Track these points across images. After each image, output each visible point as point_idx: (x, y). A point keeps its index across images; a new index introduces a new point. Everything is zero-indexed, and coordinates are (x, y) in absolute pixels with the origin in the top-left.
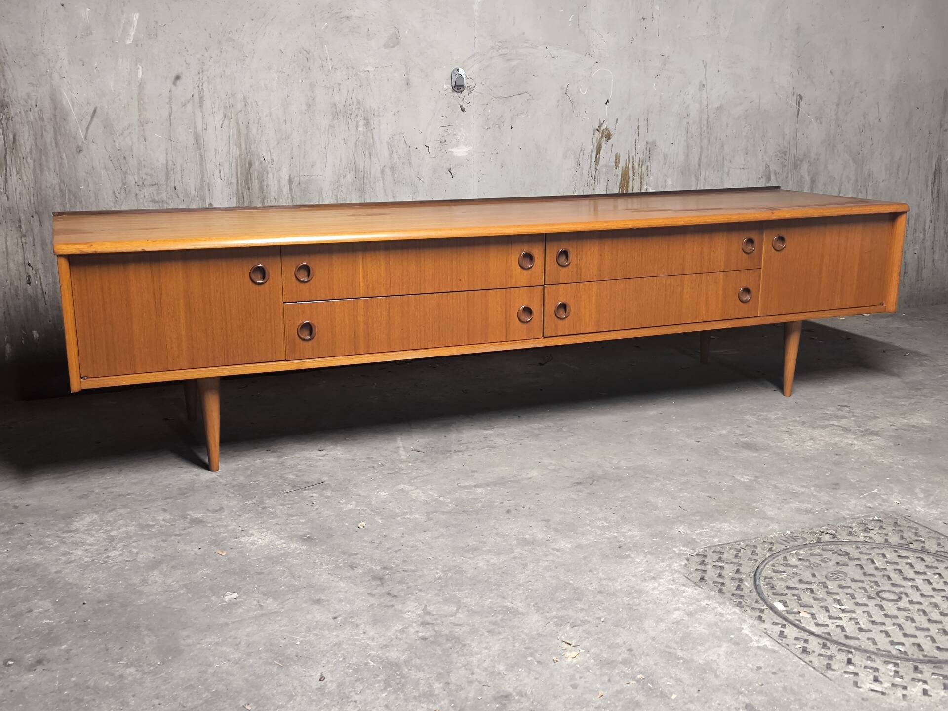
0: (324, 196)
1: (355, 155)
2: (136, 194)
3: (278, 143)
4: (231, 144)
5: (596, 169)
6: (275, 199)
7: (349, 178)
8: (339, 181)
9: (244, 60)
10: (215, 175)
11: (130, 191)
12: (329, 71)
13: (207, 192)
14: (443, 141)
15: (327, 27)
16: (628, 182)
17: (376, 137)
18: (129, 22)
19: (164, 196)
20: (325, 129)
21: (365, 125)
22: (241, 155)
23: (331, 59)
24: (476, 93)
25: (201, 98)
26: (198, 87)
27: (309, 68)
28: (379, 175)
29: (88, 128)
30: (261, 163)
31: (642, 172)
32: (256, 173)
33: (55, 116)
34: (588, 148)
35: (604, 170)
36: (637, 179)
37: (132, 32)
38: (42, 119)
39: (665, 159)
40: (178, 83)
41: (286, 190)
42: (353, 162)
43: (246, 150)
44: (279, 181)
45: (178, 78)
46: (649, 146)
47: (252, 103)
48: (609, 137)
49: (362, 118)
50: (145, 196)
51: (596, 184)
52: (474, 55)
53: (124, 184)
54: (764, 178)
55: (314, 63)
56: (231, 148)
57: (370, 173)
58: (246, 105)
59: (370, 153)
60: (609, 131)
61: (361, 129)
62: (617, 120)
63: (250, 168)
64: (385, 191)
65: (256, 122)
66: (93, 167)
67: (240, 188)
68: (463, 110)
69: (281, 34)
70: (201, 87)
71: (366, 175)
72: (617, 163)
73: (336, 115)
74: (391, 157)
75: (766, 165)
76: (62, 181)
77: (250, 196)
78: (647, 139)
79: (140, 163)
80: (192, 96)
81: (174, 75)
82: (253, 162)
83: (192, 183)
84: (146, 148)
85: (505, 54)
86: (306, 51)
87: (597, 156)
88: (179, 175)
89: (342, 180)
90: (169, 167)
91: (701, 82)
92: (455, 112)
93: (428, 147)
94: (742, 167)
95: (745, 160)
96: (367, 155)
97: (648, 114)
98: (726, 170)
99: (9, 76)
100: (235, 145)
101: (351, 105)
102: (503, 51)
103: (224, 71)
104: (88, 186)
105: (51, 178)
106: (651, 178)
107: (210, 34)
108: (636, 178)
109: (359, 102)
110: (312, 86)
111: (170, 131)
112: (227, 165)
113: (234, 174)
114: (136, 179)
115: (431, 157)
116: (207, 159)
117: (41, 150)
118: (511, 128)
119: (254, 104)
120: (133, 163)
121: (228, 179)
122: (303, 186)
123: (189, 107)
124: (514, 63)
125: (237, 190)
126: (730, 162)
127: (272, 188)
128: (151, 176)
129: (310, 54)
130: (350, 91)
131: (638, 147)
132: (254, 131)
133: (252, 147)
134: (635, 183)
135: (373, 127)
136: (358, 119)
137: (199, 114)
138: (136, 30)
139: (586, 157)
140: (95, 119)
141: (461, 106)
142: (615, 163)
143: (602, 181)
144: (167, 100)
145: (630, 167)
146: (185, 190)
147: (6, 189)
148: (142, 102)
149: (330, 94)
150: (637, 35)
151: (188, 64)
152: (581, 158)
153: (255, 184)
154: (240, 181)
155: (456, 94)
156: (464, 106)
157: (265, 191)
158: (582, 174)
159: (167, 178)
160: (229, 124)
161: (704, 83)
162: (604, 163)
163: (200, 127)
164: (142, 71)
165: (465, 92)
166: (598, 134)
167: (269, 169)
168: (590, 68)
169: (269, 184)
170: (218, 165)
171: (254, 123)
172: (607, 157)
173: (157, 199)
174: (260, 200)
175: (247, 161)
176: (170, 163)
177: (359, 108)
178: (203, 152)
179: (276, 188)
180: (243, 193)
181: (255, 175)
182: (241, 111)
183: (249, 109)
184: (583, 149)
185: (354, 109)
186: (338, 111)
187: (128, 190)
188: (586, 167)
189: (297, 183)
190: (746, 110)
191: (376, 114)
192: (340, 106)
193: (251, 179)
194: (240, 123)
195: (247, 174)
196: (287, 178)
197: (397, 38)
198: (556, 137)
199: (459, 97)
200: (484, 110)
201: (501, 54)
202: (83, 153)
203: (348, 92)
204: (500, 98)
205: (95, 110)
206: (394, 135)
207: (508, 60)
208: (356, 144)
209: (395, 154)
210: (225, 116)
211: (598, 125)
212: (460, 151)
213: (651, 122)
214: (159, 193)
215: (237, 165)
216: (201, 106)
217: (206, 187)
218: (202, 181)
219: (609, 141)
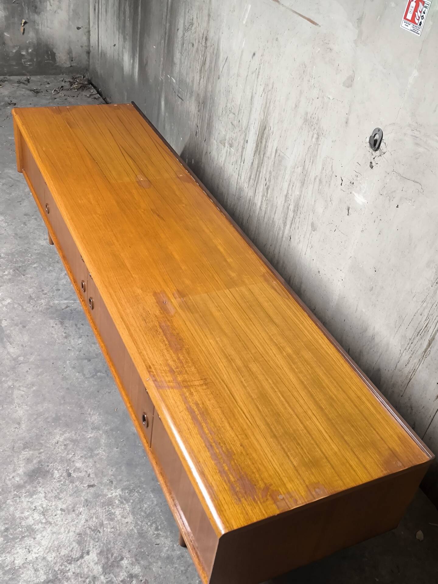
1: (306, 156)
3: (278, 123)
6: (268, 157)
7: (300, 170)
8: (294, 168)
10: (252, 124)
11: (227, 112)
12: (311, 86)
14: (352, 183)
15: (319, 52)
17: (319, 151)
18: (247, 9)
19: (236, 123)
20: (298, 127)
21: (316, 138)
22: (263, 119)
23: (314, 78)
24: (384, 159)
25: (259, 72)
26: (260, 65)
27: (303, 79)
28: (313, 179)
29: (223, 67)
30: (269, 130)
33: (217, 54)
37: (246, 17)
38: (213, 53)
40: (254, 58)
41: (273, 155)
42: (304, 160)
43: (266, 118)
44: (272, 147)
45: (254, 54)
49: (316, 133)
50: (230, 118)
52: (394, 124)
55: (306, 76)
56: (261, 112)
57: (309, 174)
58: (272, 88)
59: (313, 161)
61: (314, 140)
63: (264, 130)
64: (312, 193)
66: (220, 90)
68: (372, 167)
69: (298, 46)
71: (307, 174)
73: (306, 120)
74: (321, 173)
76: (212, 91)
77: (260, 147)
79: (233, 98)
80: (256, 69)
81: (253, 52)
82: (267, 127)
83: (244, 123)
84: (236, 90)
85: (417, 137)
86: (305, 65)
88: (242, 115)
89: (296, 169)
90: (240, 108)
92: (366, 165)
93: (342, 180)
96: (311, 161)
99: (210, 24)
100: (263, 111)
101: (314, 119)
102: (416, 133)
103: (270, 60)
104: (217, 99)
105: (210, 87)
109: (318, 120)
110: (301, 93)
111: (245, 86)
112: (258, 121)
113: (259, 129)
114: (230, 106)
115: (342, 190)
116: (252, 112)
117: (210, 70)
118: (398, 206)
119: (275, 89)
121: (256, 131)
122: (280, 158)
123: (254, 74)
124: (421, 150)
125: (258, 138)
127: (269, 149)
128: (234, 108)
129: (306, 69)
130: (317, 108)
132: (271, 107)
133: (269, 117)
135: (320, 142)
136: (314, 132)
137: (256, 82)
138: (248, 15)
140: (226, 63)
141: (371, 163)
144: (248, 67)
146: (242, 125)
147: (199, 84)
148: (241, 62)
149: (307, 104)
151: (259, 48)
153: (264, 142)
154: (259, 135)
155: (371, 150)
156: (373, 165)
157: (266, 149)
159: (238, 114)
160: (264, 96)
163: (254, 91)
164: (245, 43)
165: (378, 152)
167: (271, 137)
169: (269, 146)
170: (255, 119)
171: (273, 102)
175: (264, 125)
176: (241, 105)
177: (317, 124)
178: (252, 107)
179: (270, 151)
181: (265, 136)
182: (270, 91)
183: (273, 91)
185: (314, 123)
186: (307, 119)
189: (278, 155)
191: (324, 135)
192: (309, 116)
193: (263, 137)
194: (268, 98)
195: (263, 133)
196: (276, 148)
197: (352, 81)
198: (427, 242)
199: (372, 155)
200: (385, 177)
201: (414, 135)
202: (220, 79)
203: (315, 108)
204: (399, 174)
205: (227, 58)
206: (328, 157)
207: (417, 144)
208: (308, 149)
209: (324, 171)
210: (264, 90)
212: (359, 199)
214: (234, 120)
215: (261, 124)
216: (258, 78)
217: (248, 129)
218: (248, 125)
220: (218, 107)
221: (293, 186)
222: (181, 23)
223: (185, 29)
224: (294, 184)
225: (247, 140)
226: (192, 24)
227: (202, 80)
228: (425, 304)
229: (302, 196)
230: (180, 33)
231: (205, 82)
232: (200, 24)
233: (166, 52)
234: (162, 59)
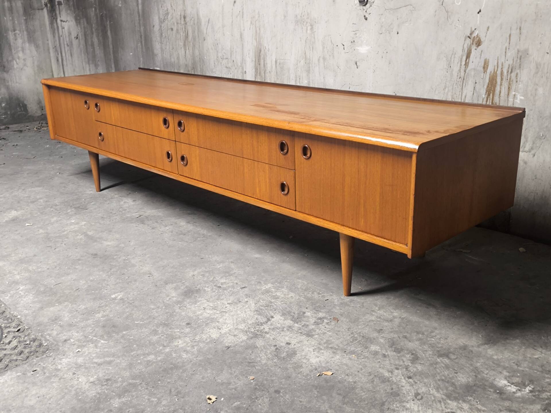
1: (305, 48)
2: (221, 63)
3: (271, 39)
4: (253, 39)
5: (465, 71)
6: (269, 72)
7: (302, 62)
8: (297, 64)
10: (247, 56)
11: (219, 61)
13: (244, 64)
14: (353, 41)
16: (495, 87)
17: (316, 37)
19: (230, 65)
20: (292, 31)
21: (311, 29)
22: (257, 45)
24: (374, 7)
25: (243, 13)
26: (242, 7)
28: (317, 62)
29: (207, 29)
30: (264, 50)
31: (510, 79)
33: (198, 22)
34: (459, 53)
35: (473, 73)
36: (505, 84)
38: (194, 24)
39: (537, 68)
40: (235, 4)
41: (274, 67)
42: (304, 53)
43: (259, 42)
44: (271, 61)
45: (235, 2)
46: (520, 54)
48: (479, 43)
49: (309, 25)
50: (224, 64)
51: (464, 85)
53: (217, 57)
56: (253, 41)
58: (259, 17)
59: (313, 48)
60: (479, 38)
61: (308, 32)
62: (488, 28)
63: (260, 53)
64: (320, 73)
66: (208, 48)
68: (366, 19)
71: (310, 62)
73: (297, 22)
74: (323, 52)
76: (200, 54)
78: (518, 47)
79: (222, 47)
80: (240, 12)
82: (261, 50)
83: (239, 59)
84: (224, 39)
87: (466, 60)
88: (235, 54)
89: (299, 64)
90: (232, 50)
92: (361, 21)
93: (344, 45)
96: (311, 49)
97: (521, 23)
99: (186, 3)
100: (255, 39)
101: (304, 16)
105: (197, 52)
106: (520, 85)
108: (503, 83)
109: (308, 14)
110: (287, 5)
111: (232, 31)
112: (251, 51)
113: (254, 55)
114: (221, 55)
115: (345, 53)
116: (244, 47)
117: (194, 38)
118: (398, 33)
119: (262, 16)
120: (220, 47)
121: (252, 58)
122: (281, 65)
123: (239, 17)
125: (255, 64)
127: (268, 65)
128: (226, 54)
131: (509, 54)
132: (262, 32)
133: (261, 40)
134: (503, 88)
135: (314, 30)
136: (307, 25)
137: (242, 22)
139: (457, 60)
140: (209, 24)
141: (365, 16)
142: (484, 68)
143: (470, 82)
144: (231, 14)
145: (499, 72)
146: (237, 62)
147: (185, 56)
148: (223, 15)
149: (295, 9)
152: (452, 61)
153: (262, 62)
154: (256, 60)
155: (362, 7)
156: (367, 16)
157: (266, 66)
158: (452, 75)
159: (231, 56)
160: (253, 28)
162: (473, 67)
163: (242, 29)
165: (368, 5)
166: (469, 41)
167: (267, 54)
169: (267, 62)
170: (248, 50)
171: (262, 27)
172: (476, 61)
173: (227, 66)
175: (259, 49)
176: (232, 48)
177: (308, 18)
178: (243, 43)
179: (270, 66)
180: (257, 67)
181: (262, 57)
182: (257, 20)
183: (260, 19)
184: (454, 53)
185: (305, 19)
186: (298, 20)
188: (456, 68)
189: (279, 63)
191: (316, 22)
192: (299, 17)
193: (260, 59)
194: (257, 27)
195: (259, 56)
196: (275, 60)
198: (432, 42)
199: (364, 10)
200: (380, 19)
202: (206, 41)
203: (303, 7)
204: (391, 9)
205: (209, 20)
206: (326, 36)
208: (306, 41)
209: (325, 49)
210: (251, 23)
211: (469, 33)
212: (363, 50)
213: (524, 31)
214: (228, 63)
215: (255, 51)
216: (243, 17)
217: (244, 62)
218: (243, 59)
219: (479, 47)
220: (209, 64)
221: (300, 79)
222: (155, 20)
223: (161, 21)
224: (300, 77)
225: (245, 71)
226: (167, 14)
227: (187, 51)
228: (447, 90)
229: (311, 81)
230: (157, 28)
231: (191, 51)
232: (176, 10)
233: (144, 51)
234: (141, 59)
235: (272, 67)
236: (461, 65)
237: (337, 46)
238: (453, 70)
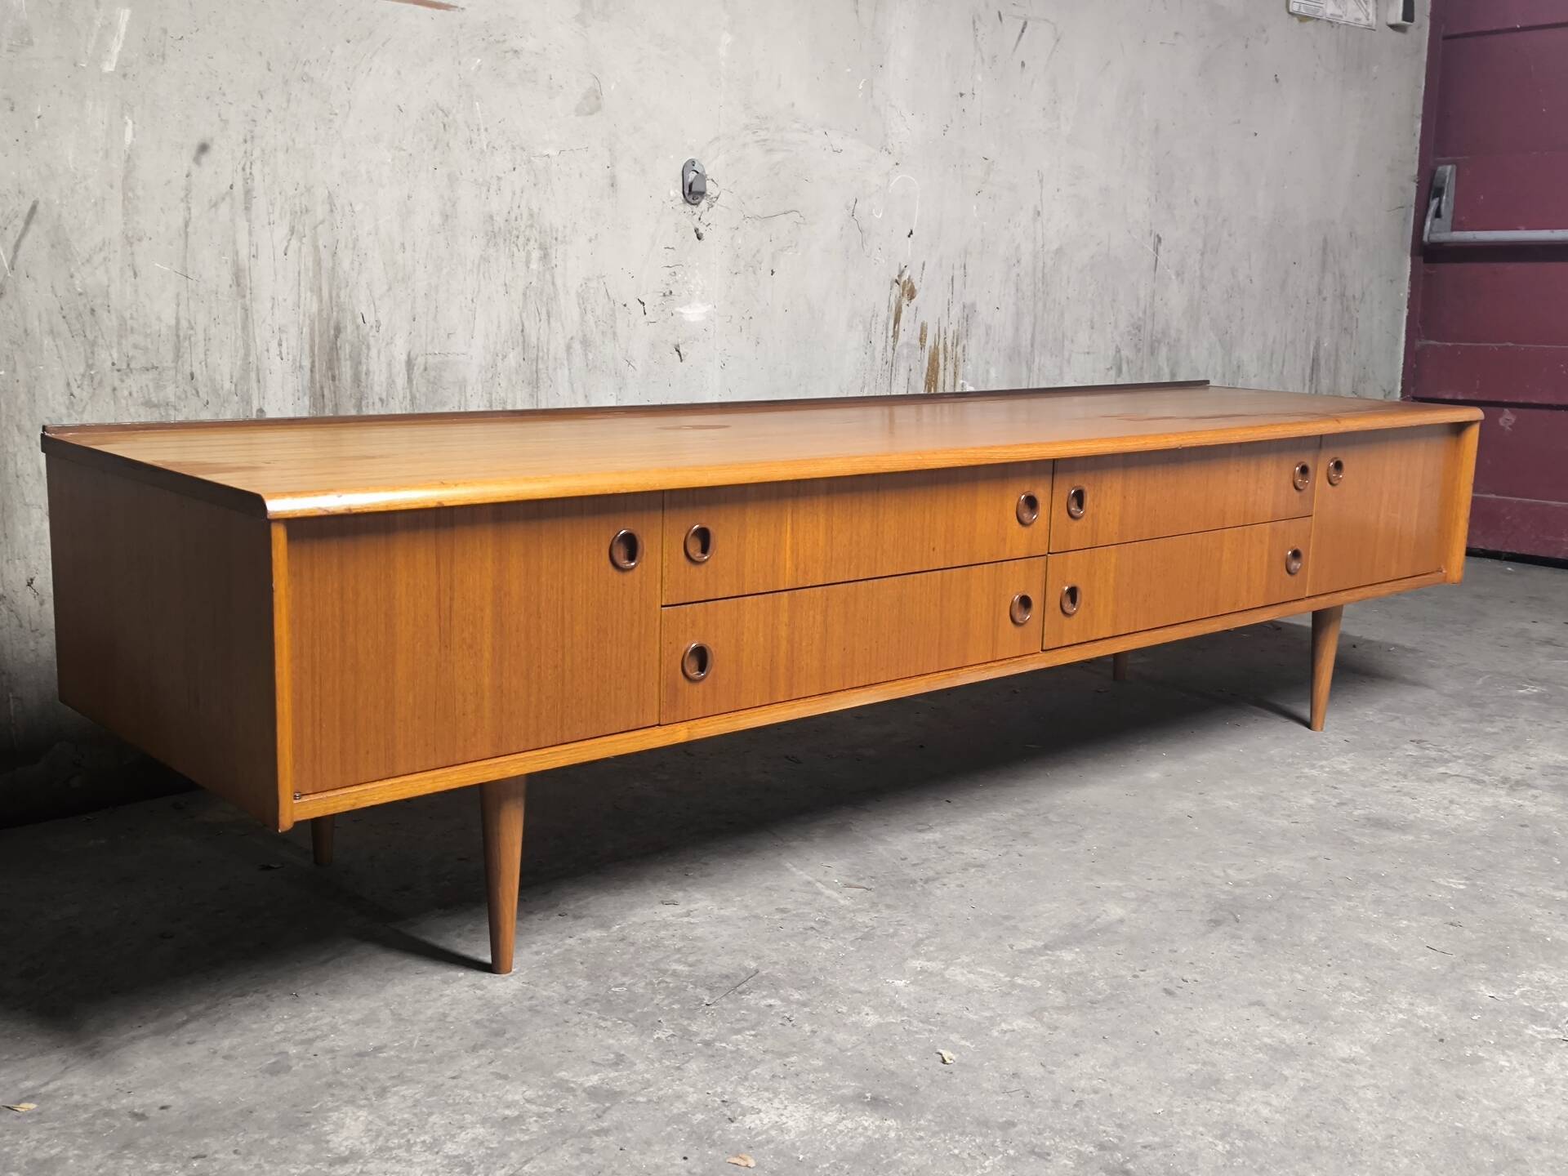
0: (468, 395)
1: (524, 315)
2: (114, 389)
3: (390, 289)
4: (302, 289)
5: (894, 349)
6: (381, 400)
7: (513, 358)
8: (494, 366)
9: (331, 121)
10: (271, 351)
11: (101, 383)
12: (482, 151)
13: (254, 384)
14: (668, 293)
15: (480, 67)
16: (937, 375)
17: (559, 282)
18: (110, 27)
19: (170, 392)
20: (473, 264)
21: (541, 259)
22: (320, 311)
23: (486, 130)
24: (720, 208)
25: (248, 193)
26: (244, 169)
27: (448, 146)
28: (562, 354)
29: (17, 247)
30: (358, 327)
31: (956, 356)
32: (348, 348)
34: (884, 314)
35: (905, 351)
36: (950, 367)
37: (116, 47)
39: (987, 334)
40: (204, 159)
41: (401, 381)
42: (520, 328)
43: (331, 302)
44: (389, 365)
45: (204, 148)
46: (966, 311)
47: (343, 207)
48: (912, 294)
49: (536, 246)
50: (130, 394)
51: (893, 376)
52: (717, 139)
53: (90, 367)
54: (1114, 368)
55: (456, 134)
56: (302, 298)
57: (548, 350)
58: (332, 211)
59: (548, 313)
60: (912, 284)
61: (534, 266)
62: (924, 265)
63: (336, 337)
64: (572, 386)
65: (351, 246)
66: (26, 331)
67: (317, 376)
68: (699, 238)
69: (399, 73)
70: (248, 170)
71: (541, 354)
72: (922, 339)
73: (492, 236)
74: (583, 321)
75: (1117, 347)
77: (335, 393)
78: (964, 300)
79: (123, 321)
80: (231, 187)
81: (195, 142)
82: (342, 325)
83: (225, 367)
84: (136, 291)
85: (765, 140)
86: (443, 111)
87: (895, 327)
88: (200, 349)
89: (499, 364)
90: (182, 334)
91: (1036, 207)
92: (687, 241)
93: (643, 303)
94: (1087, 350)
95: (1090, 339)
96: (544, 316)
97: (966, 256)
98: (1066, 354)
100: (312, 290)
101: (519, 220)
102: (763, 134)
103: (293, 141)
104: (14, 371)
106: (969, 367)
107: (269, 64)
108: (948, 366)
109: (531, 215)
110: (452, 179)
111: (185, 258)
112: (293, 331)
113: (307, 347)
114: (115, 356)
115: (648, 323)
116: (255, 317)
118: (773, 273)
119: (348, 208)
120: (109, 321)
121: (294, 360)
122: (433, 373)
123: (224, 208)
124: (778, 157)
125: (312, 380)
126: (1072, 341)
127: (376, 378)
128: (146, 350)
129: (451, 117)
130: (518, 192)
131: (952, 313)
132: (346, 265)
133: (342, 294)
134: (947, 374)
135: (554, 262)
136: (530, 247)
137: (242, 224)
138: (123, 42)
139: (880, 328)
140: (33, 227)
141: (696, 230)
142: (921, 339)
143: (902, 370)
144: (182, 194)
145: (941, 347)
146: (212, 380)
148: (130, 194)
149: (484, 197)
150: (952, 121)
151: (226, 122)
152: (873, 329)
153: (346, 370)
154: (317, 364)
155: (689, 208)
156: (701, 231)
157: (363, 384)
158: (873, 358)
159: (178, 356)
160: (300, 249)
161: (1040, 209)
162: (905, 339)
163: (244, 253)
164: (134, 129)
165: (704, 203)
166: (896, 289)
167: (372, 341)
168: (888, 174)
169: (371, 369)
170: (276, 331)
171: (346, 246)
172: (909, 330)
173: (154, 400)
174: (354, 401)
175: (332, 324)
176: (184, 324)
177: (532, 226)
178: (248, 303)
179: (383, 378)
180: (322, 388)
181: (346, 351)
182: (322, 222)
183: (338, 218)
184: (875, 315)
185: (523, 229)
186: (496, 230)
187: (96, 380)
188: (879, 345)
189: (422, 368)
190: (1092, 257)
191: (559, 239)
192: (499, 220)
193: (338, 359)
194: (321, 247)
195: (331, 349)
196: (404, 357)
197: (598, 98)
199: (695, 214)
200: (732, 238)
201: (759, 139)
203: (514, 194)
204: (757, 217)
206: (589, 279)
207: (770, 151)
208: (524, 294)
209: (589, 315)
210: (292, 231)
211: (897, 273)
212: (694, 313)
213: (970, 271)
214: (159, 387)
215: (312, 330)
216: (247, 209)
217: (253, 375)
218: (246, 362)
219: (913, 301)
235: (391, 383)
236: (887, 337)
237: (625, 305)
238: (874, 349)
